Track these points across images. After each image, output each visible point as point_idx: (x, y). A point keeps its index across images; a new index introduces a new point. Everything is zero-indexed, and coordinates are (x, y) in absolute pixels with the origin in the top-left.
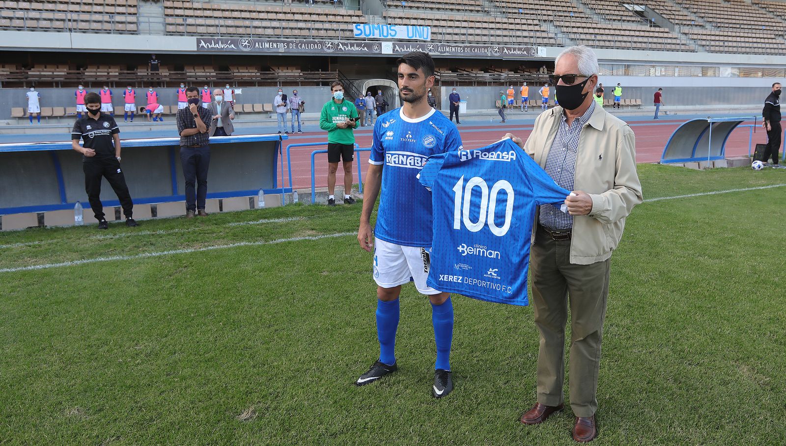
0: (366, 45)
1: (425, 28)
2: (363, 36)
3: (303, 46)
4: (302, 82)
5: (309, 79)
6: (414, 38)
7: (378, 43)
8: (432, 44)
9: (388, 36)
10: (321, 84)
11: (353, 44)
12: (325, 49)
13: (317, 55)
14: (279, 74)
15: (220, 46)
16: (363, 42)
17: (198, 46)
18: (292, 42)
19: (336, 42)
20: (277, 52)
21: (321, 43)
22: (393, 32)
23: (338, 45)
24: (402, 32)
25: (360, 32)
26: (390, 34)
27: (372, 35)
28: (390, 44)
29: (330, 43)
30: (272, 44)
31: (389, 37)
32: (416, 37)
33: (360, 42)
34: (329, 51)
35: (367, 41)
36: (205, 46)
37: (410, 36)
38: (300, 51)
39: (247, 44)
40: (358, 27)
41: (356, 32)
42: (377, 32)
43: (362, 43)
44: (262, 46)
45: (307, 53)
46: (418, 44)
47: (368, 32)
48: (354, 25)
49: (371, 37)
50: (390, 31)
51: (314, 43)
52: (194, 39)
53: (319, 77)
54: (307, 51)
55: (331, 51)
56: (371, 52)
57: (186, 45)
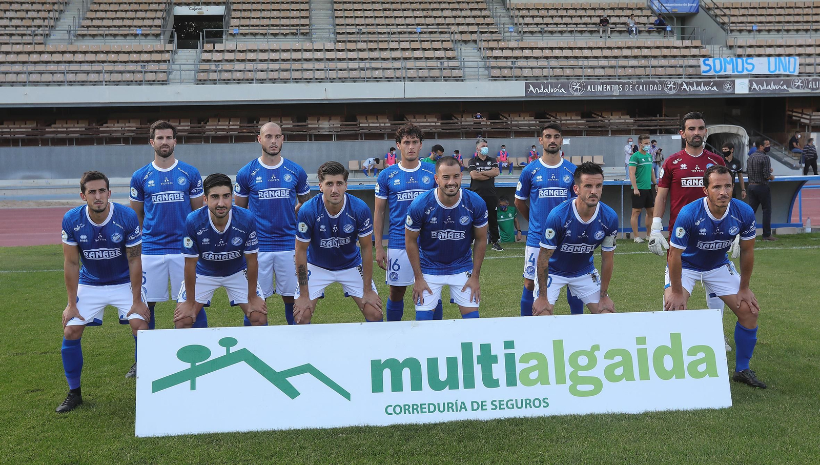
0: (715, 84)
1: (792, 59)
2: (712, 73)
3: (641, 88)
4: (636, 130)
5: (645, 126)
6: (777, 72)
7: (730, 81)
8: (800, 79)
9: (743, 70)
10: (658, 132)
11: (701, 82)
12: (666, 90)
13: (656, 97)
14: (611, 121)
15: (550, 90)
16: (712, 80)
17: (526, 91)
18: (628, 84)
19: (679, 81)
20: (611, 96)
21: (661, 83)
22: (750, 67)
23: (682, 85)
24: (761, 66)
25: (708, 68)
26: (746, 68)
27: (723, 71)
28: (746, 81)
29: (672, 83)
30: (606, 87)
31: (745, 72)
32: (779, 71)
33: (708, 79)
34: (670, 92)
35: (717, 79)
36: (533, 91)
37: (771, 70)
38: (637, 93)
39: (578, 87)
40: (707, 62)
41: (704, 68)
42: (729, 67)
43: (711, 82)
44: (594, 89)
45: (644, 95)
46: (782, 80)
47: (718, 67)
48: (702, 59)
49: (722, 73)
50: (746, 66)
51: (654, 83)
52: (522, 84)
53: (656, 124)
54: (645, 93)
55: (673, 92)
56: (721, 93)
57: (514, 90)
